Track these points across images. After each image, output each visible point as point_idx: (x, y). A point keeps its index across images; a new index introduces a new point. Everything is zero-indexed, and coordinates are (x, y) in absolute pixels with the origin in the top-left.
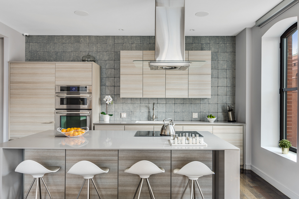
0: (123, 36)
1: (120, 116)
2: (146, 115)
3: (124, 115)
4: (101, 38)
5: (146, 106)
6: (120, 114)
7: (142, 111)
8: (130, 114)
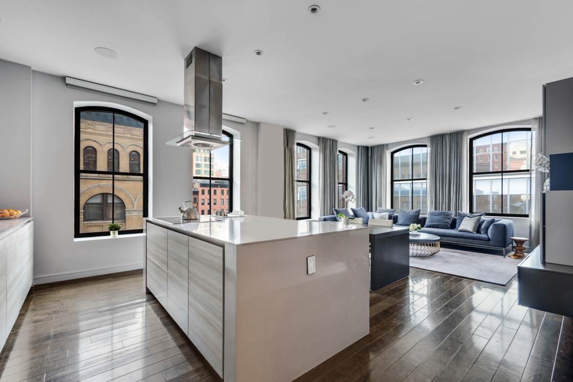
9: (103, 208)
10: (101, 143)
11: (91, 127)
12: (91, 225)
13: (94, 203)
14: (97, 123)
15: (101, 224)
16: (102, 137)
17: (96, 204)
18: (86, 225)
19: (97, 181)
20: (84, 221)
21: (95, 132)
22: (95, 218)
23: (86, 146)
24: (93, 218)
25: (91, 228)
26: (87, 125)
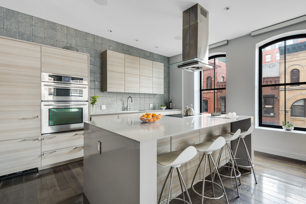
0: (102, 38)
1: (100, 108)
2: (121, 106)
3: (104, 107)
4: (81, 33)
5: (121, 100)
6: (100, 107)
7: (118, 103)
8: (109, 106)
9: (305, 108)
10: (302, 65)
11: (296, 56)
12: (296, 119)
13: (298, 106)
14: (300, 52)
15: (303, 120)
16: (303, 61)
17: (300, 106)
18: (293, 119)
19: (300, 90)
20: (291, 116)
21: (298, 59)
22: (300, 115)
23: (292, 70)
24: (298, 115)
25: (296, 121)
26: (292, 56)
